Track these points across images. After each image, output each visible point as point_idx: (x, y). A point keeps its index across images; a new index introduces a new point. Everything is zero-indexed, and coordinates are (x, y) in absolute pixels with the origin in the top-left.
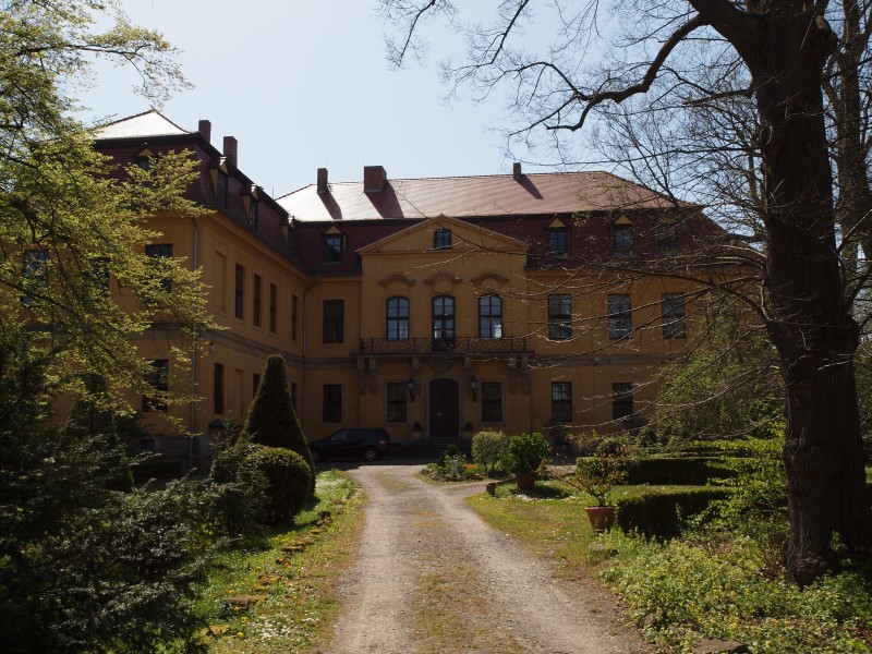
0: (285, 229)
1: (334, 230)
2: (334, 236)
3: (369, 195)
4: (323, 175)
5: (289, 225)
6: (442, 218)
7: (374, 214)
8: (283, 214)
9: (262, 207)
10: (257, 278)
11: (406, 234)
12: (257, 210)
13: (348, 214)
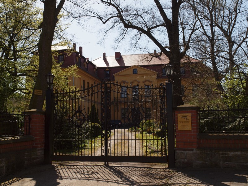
0: (95, 70)
1: (107, 69)
2: (107, 71)
3: (116, 60)
4: (104, 54)
5: (96, 69)
6: (135, 66)
7: (118, 65)
8: (94, 66)
9: (89, 65)
10: (88, 83)
11: (126, 70)
12: (88, 65)
13: (111, 65)
